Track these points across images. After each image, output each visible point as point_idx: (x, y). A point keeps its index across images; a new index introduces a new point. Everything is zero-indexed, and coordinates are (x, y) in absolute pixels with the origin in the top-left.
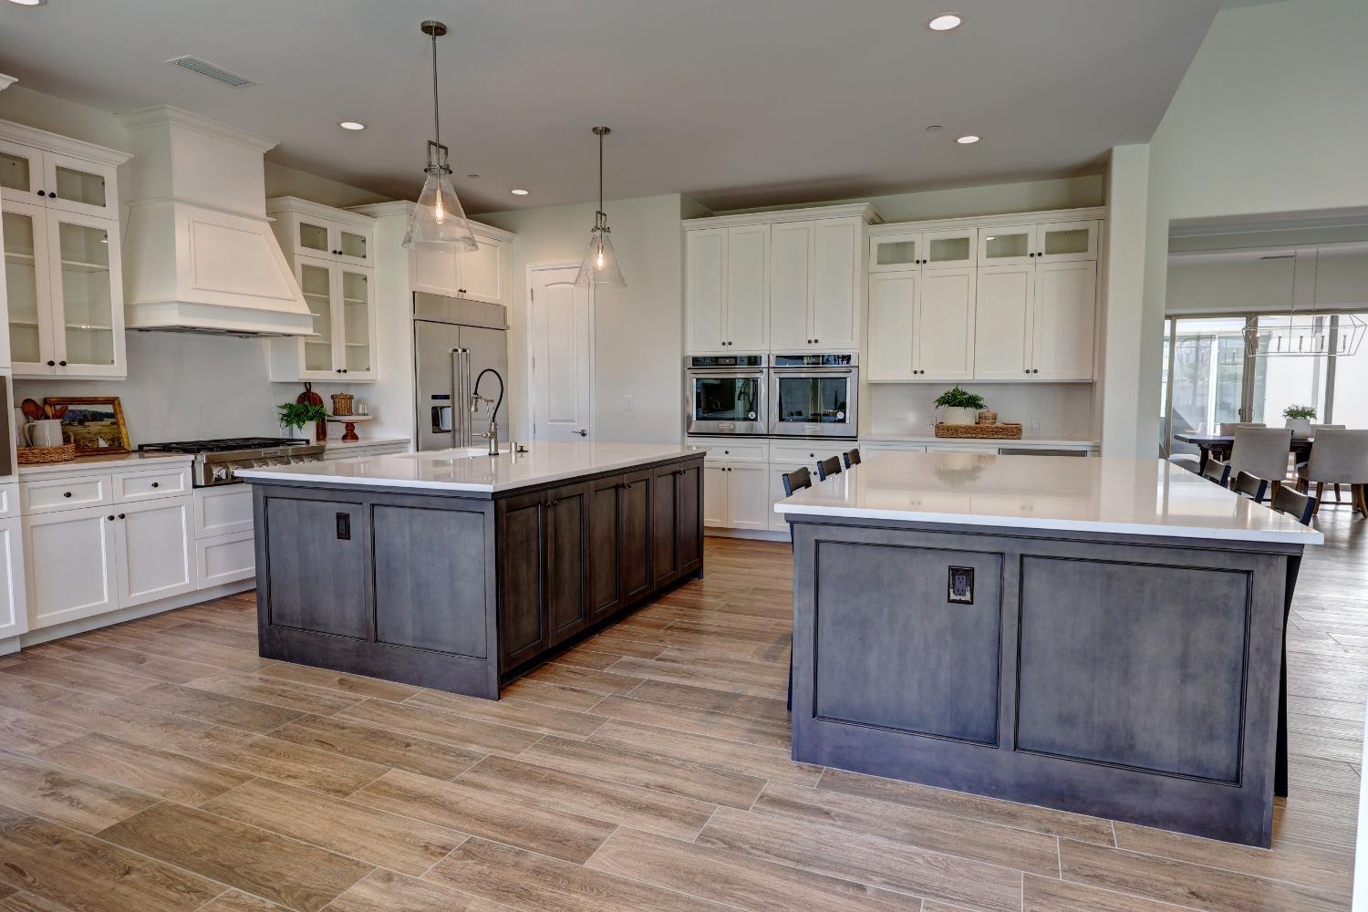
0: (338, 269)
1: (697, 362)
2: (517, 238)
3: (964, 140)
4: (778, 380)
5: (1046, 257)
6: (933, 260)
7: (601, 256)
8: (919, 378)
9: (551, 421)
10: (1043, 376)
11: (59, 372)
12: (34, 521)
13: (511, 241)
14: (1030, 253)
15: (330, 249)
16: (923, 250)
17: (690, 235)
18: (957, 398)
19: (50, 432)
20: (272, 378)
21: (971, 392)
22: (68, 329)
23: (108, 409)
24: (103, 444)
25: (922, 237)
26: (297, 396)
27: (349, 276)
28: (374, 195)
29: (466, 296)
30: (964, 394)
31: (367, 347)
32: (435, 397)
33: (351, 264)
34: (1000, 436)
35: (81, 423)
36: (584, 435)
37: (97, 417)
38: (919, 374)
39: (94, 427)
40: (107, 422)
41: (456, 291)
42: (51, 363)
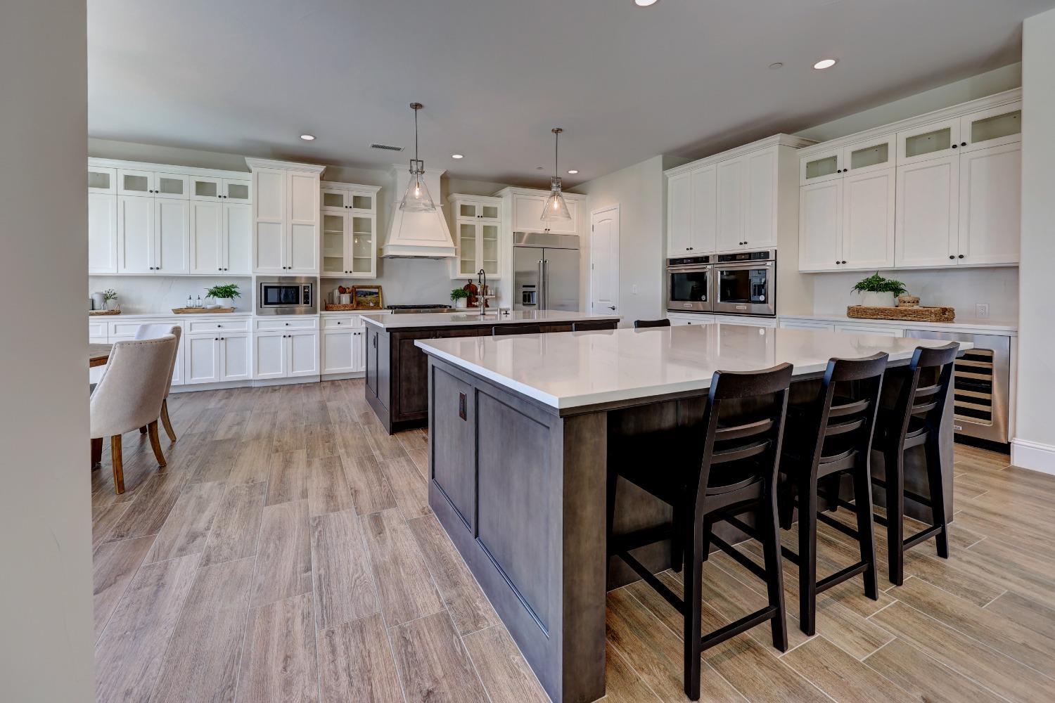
0: (478, 224)
1: (673, 262)
2: (588, 197)
3: (819, 66)
4: (719, 272)
5: (971, 146)
6: (854, 167)
7: (556, 202)
8: (841, 267)
9: (600, 300)
10: (969, 262)
11: (349, 275)
12: (326, 332)
13: (584, 199)
14: (952, 145)
15: (477, 215)
16: (844, 160)
17: (670, 180)
18: (874, 284)
19: (345, 299)
20: (451, 278)
21: (889, 278)
22: (354, 259)
23: (376, 290)
24: (371, 305)
25: (842, 149)
26: (464, 286)
27: (486, 228)
28: (503, 185)
29: (550, 232)
30: (883, 280)
31: (495, 263)
32: (524, 286)
33: (489, 222)
34: (910, 318)
35: (364, 296)
36: (614, 309)
37: (371, 294)
38: (841, 264)
39: (369, 298)
40: (375, 296)
41: (544, 230)
42: (346, 272)
